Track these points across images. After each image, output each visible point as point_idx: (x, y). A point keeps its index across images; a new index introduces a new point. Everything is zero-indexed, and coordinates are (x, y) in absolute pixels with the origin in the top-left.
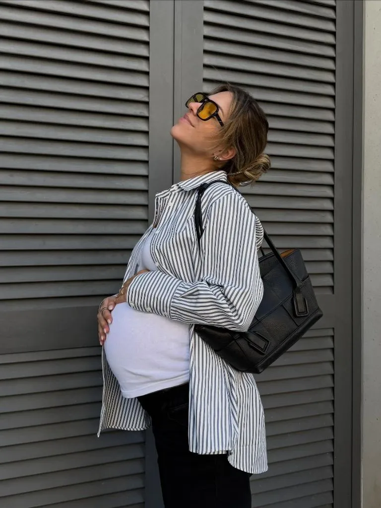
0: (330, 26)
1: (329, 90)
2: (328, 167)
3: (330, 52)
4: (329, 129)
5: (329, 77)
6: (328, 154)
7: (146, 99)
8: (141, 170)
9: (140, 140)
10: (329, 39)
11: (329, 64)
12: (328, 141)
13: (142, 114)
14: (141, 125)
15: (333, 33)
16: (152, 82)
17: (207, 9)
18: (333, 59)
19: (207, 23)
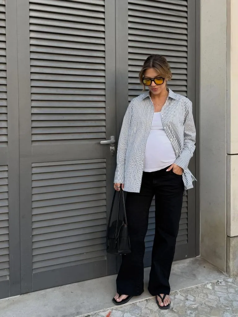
0: (185, 20)
1: (185, 49)
2: (184, 83)
3: (185, 32)
4: (184, 66)
5: (184, 43)
6: (184, 77)
7: (104, 56)
8: (102, 86)
9: (102, 74)
10: (185, 26)
11: (185, 37)
12: (185, 72)
13: (102, 63)
14: (102, 67)
15: (186, 23)
16: (107, 49)
17: (129, 16)
18: (186, 35)
19: (129, 22)
